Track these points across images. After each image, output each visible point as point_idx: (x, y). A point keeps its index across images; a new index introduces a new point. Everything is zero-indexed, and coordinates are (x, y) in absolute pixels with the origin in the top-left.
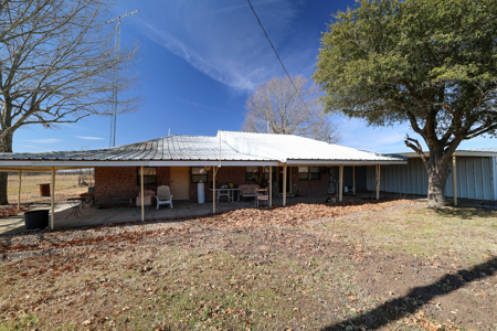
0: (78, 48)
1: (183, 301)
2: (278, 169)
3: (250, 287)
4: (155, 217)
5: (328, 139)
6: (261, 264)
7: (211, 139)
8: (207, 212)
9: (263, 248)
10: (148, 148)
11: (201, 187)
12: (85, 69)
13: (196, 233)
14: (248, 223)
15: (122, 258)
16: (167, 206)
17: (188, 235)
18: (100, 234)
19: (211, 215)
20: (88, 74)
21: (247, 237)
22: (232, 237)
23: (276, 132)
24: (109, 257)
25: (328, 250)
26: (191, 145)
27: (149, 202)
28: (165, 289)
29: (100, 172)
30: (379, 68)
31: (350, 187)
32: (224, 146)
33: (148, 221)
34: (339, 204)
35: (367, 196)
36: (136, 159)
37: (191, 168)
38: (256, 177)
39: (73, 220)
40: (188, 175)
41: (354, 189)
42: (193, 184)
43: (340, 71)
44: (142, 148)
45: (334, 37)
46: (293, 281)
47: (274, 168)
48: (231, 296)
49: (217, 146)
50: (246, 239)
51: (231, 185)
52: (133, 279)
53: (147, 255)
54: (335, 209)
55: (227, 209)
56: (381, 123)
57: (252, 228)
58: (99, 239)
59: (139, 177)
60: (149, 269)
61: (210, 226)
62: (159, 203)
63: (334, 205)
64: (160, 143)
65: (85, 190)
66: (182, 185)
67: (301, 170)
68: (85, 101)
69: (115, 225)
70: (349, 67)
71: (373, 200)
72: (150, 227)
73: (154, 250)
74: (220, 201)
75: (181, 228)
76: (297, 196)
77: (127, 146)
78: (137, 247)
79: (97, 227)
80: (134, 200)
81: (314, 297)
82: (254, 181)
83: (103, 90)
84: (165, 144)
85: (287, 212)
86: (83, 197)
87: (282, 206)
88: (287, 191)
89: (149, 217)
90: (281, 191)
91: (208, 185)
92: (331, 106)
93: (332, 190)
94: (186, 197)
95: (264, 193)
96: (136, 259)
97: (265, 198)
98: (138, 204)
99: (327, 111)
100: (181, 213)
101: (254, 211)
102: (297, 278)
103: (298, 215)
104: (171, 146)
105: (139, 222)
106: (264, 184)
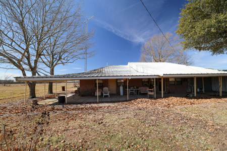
0: (74, 34)
1: (117, 139)
2: (158, 80)
3: (148, 137)
4: (103, 101)
5: (186, 64)
6: (153, 126)
7: (125, 66)
8: (125, 99)
9: (153, 118)
10: (99, 71)
11: (121, 88)
12: (76, 42)
13: (121, 108)
14: (144, 105)
15: (91, 117)
16: (107, 96)
17: (117, 109)
18: (82, 106)
19: (126, 101)
20: (77, 43)
21: (145, 112)
22: (137, 111)
23: (156, 61)
24: (86, 116)
25: (190, 122)
26: (116, 69)
27: (100, 95)
28: (109, 132)
29: (82, 82)
30: (219, 22)
31: (201, 89)
32: (131, 69)
33: (100, 102)
34: (194, 98)
35: (213, 94)
36: (95, 76)
37: (117, 79)
38: (147, 83)
39: (73, 100)
40: (116, 83)
41: (203, 90)
42: (118, 87)
43: (193, 27)
44: (97, 72)
45: (188, 11)
46: (170, 137)
47: (156, 79)
48: (138, 140)
49: (129, 69)
50: (144, 113)
51: (135, 87)
52: (96, 126)
53: (101, 117)
54: (192, 101)
55: (133, 98)
57: (146, 108)
58: (82, 109)
59: (96, 84)
60: (102, 123)
61: (126, 106)
62: (104, 95)
63: (191, 98)
64: (104, 69)
65: (76, 89)
66: (113, 87)
67: (170, 80)
68: (76, 54)
69: (87, 103)
70: (199, 25)
72: (101, 105)
73: (103, 115)
74: (130, 94)
75: (114, 106)
76: (169, 93)
77: (91, 71)
78: (96, 113)
79: (81, 104)
80: (94, 93)
82: (146, 85)
83: (82, 49)
84: (106, 69)
85: (164, 101)
86: (76, 92)
87: (161, 98)
88: (164, 90)
89: (100, 100)
90: (161, 90)
91: (125, 87)
92: (187, 46)
93: (189, 90)
94: (115, 92)
95: (151, 91)
96: (96, 118)
97: (152, 93)
98: (96, 95)
99: (184, 49)
100: (113, 99)
101: (147, 100)
102: (172, 135)
103: (170, 103)
104: (108, 70)
105: (96, 103)
106: (151, 87)
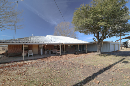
0: (3, 9)
1: (35, 82)
3: (54, 77)
4: (28, 59)
5: (75, 38)
6: (58, 70)
7: (45, 37)
8: (43, 57)
9: (58, 66)
10: (26, 39)
11: (41, 50)
12: (5, 15)
13: (40, 63)
14: (54, 59)
15: (16, 71)
16: (31, 56)
17: (38, 63)
18: (9, 65)
19: (44, 58)
20: (6, 17)
21: (54, 63)
22: (50, 64)
23: (62, 36)
24: (12, 72)
25: (75, 66)
26: (39, 39)
27: (26, 55)
28: (30, 79)
29: (9, 46)
31: (80, 50)
32: (48, 39)
33: (25, 60)
34: (78, 54)
35: (84, 52)
36: (22, 42)
37: (39, 45)
38: (57, 47)
40: (38, 47)
41: (81, 50)
42: (39, 49)
43: (78, 22)
44: (24, 39)
45: (76, 14)
46: (66, 74)
47: (62, 45)
48: (49, 79)
49: (46, 39)
51: (50, 50)
52: (20, 77)
53: (25, 70)
54: (76, 55)
55: (49, 56)
56: (87, 34)
57: (55, 61)
58: (9, 66)
59: (23, 47)
60: (25, 74)
61: (44, 61)
62: (29, 55)
63: (76, 54)
64: (30, 38)
65: (5, 52)
66: (36, 50)
67: (68, 46)
68: (5, 25)
69: (14, 62)
70: (80, 21)
71: (85, 53)
72: (26, 62)
73: (27, 69)
74: (47, 54)
75: (35, 62)
76: (67, 52)
77: (19, 39)
78: (22, 68)
79: (8, 63)
80: (21, 54)
81: (71, 78)
82: (56, 49)
83: (11, 22)
84: (31, 38)
85: (65, 56)
86: (3, 54)
87: (63, 55)
88: (65, 51)
89: (26, 59)
90: (63, 51)
91: (44, 50)
92: (76, 30)
93: (76, 51)
94: (37, 53)
95: (59, 52)
96: (21, 72)
97: (59, 53)
98: (22, 55)
99: (75, 31)
100: (36, 57)
101: (56, 56)
102: (67, 73)
103: (67, 57)
104: (33, 39)
105: (22, 61)
106: (59, 49)
